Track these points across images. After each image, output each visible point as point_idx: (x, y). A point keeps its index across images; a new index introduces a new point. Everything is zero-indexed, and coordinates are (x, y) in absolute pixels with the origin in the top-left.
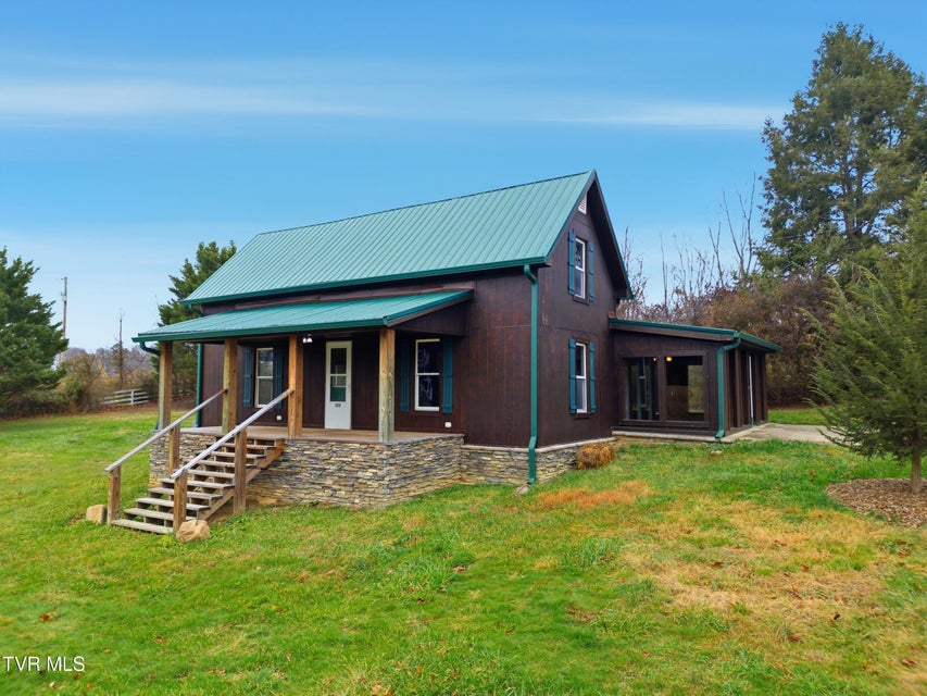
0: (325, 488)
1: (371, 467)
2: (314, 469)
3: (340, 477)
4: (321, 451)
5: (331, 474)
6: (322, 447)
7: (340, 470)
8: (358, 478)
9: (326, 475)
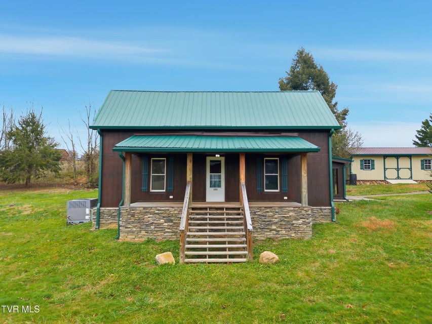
0: (271, 230)
1: (301, 218)
2: (264, 221)
3: (281, 224)
4: (268, 212)
5: (276, 223)
6: (268, 210)
7: (281, 221)
8: (293, 224)
9: (272, 224)
